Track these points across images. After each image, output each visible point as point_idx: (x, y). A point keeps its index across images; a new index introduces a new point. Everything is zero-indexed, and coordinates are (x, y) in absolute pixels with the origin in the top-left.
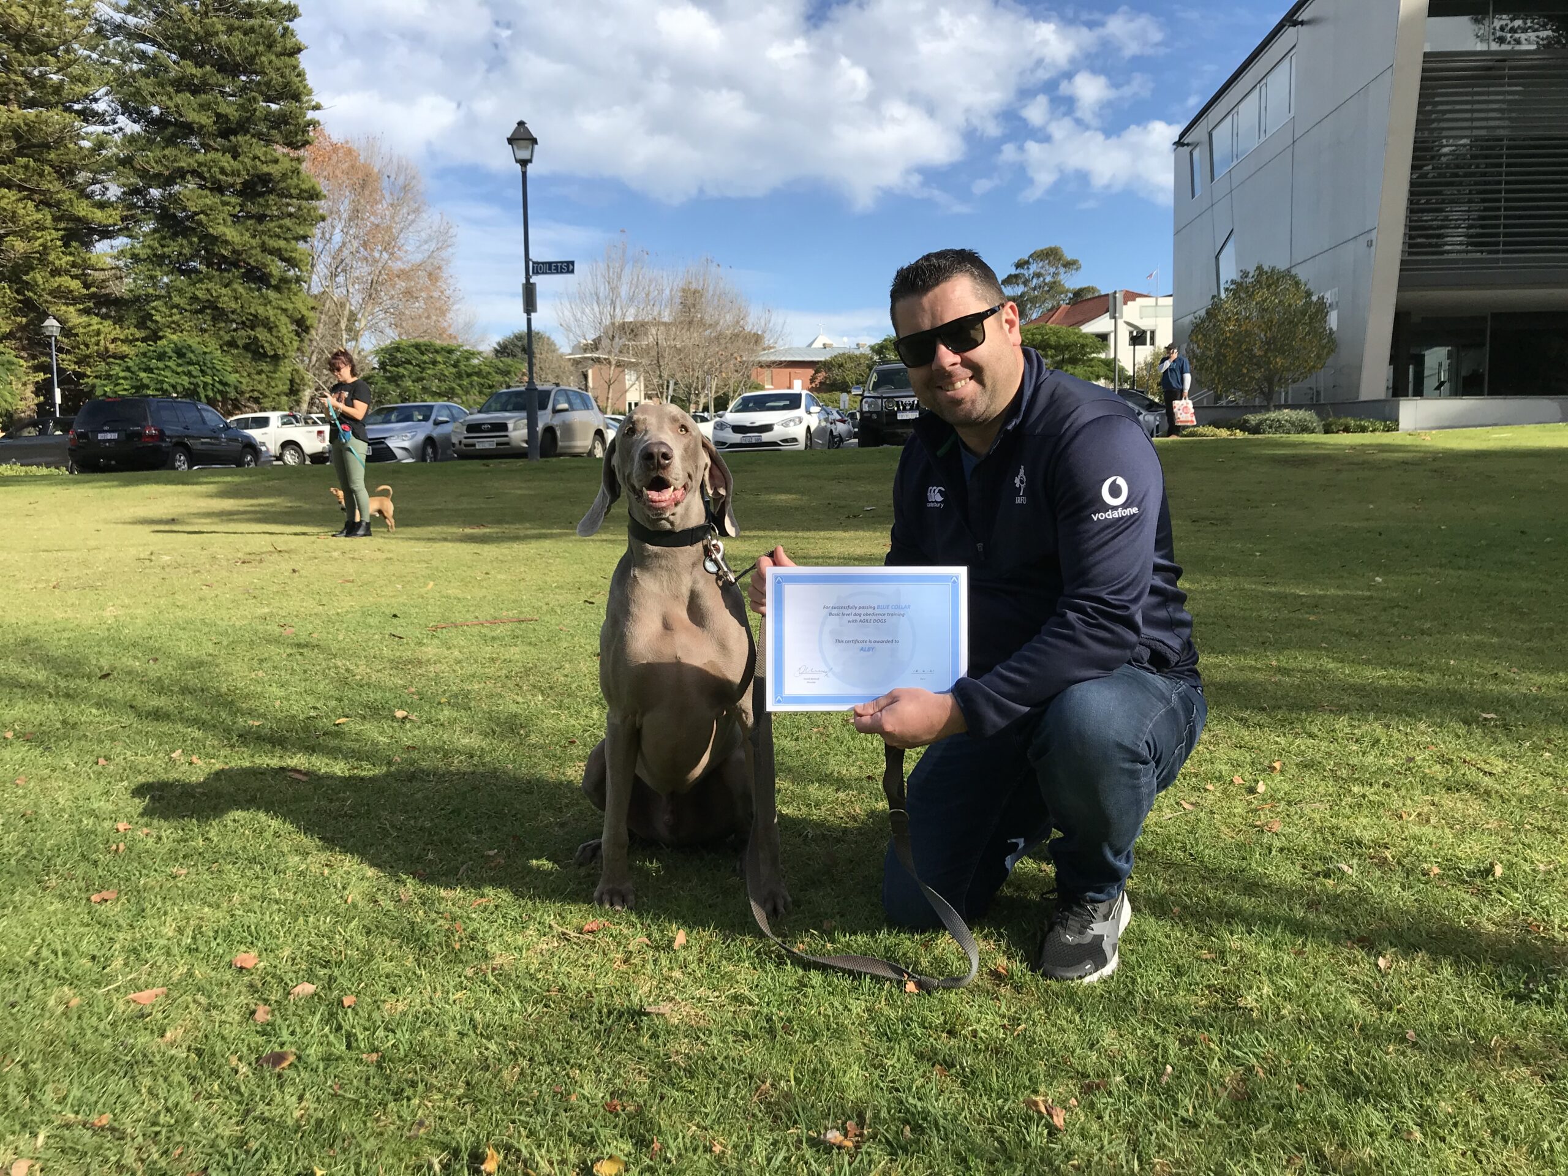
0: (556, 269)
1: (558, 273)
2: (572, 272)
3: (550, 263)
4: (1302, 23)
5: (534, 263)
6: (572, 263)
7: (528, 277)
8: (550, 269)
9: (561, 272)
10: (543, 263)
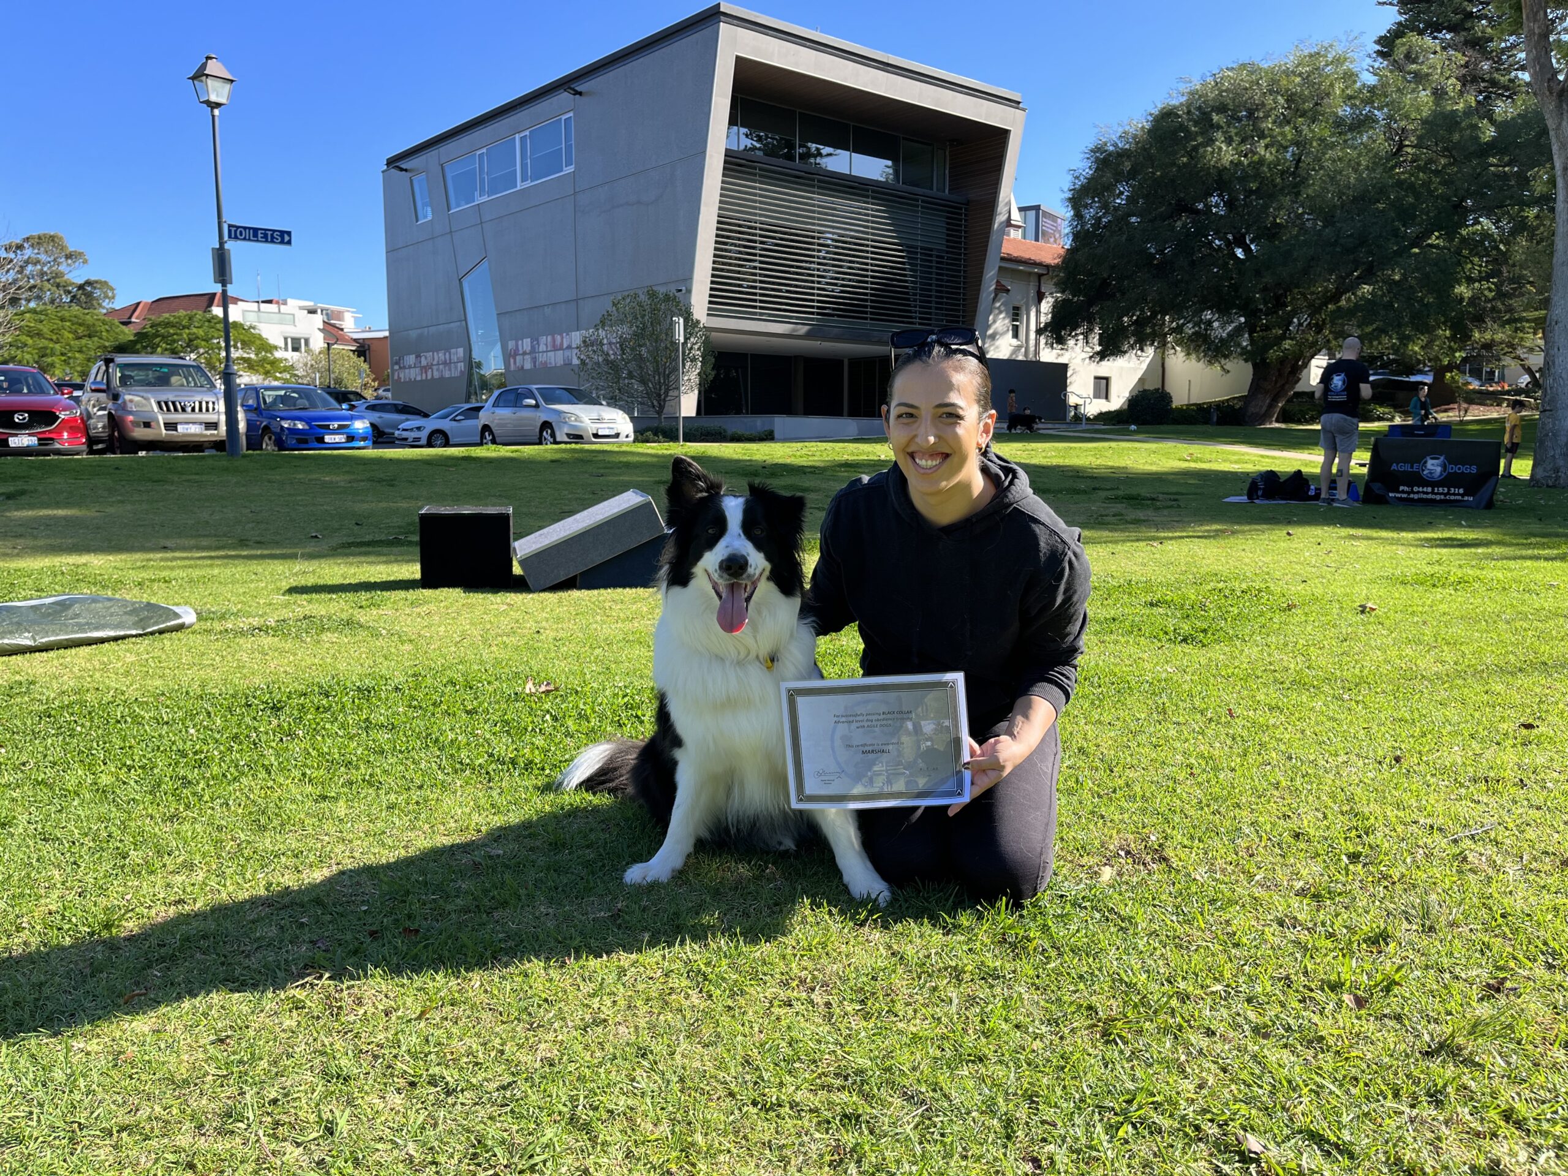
0: (265, 236)
1: (267, 241)
2: (289, 243)
3: (256, 230)
4: (580, 94)
5: (230, 226)
6: (289, 233)
7: (222, 243)
8: (255, 235)
9: (272, 242)
10: (245, 228)
